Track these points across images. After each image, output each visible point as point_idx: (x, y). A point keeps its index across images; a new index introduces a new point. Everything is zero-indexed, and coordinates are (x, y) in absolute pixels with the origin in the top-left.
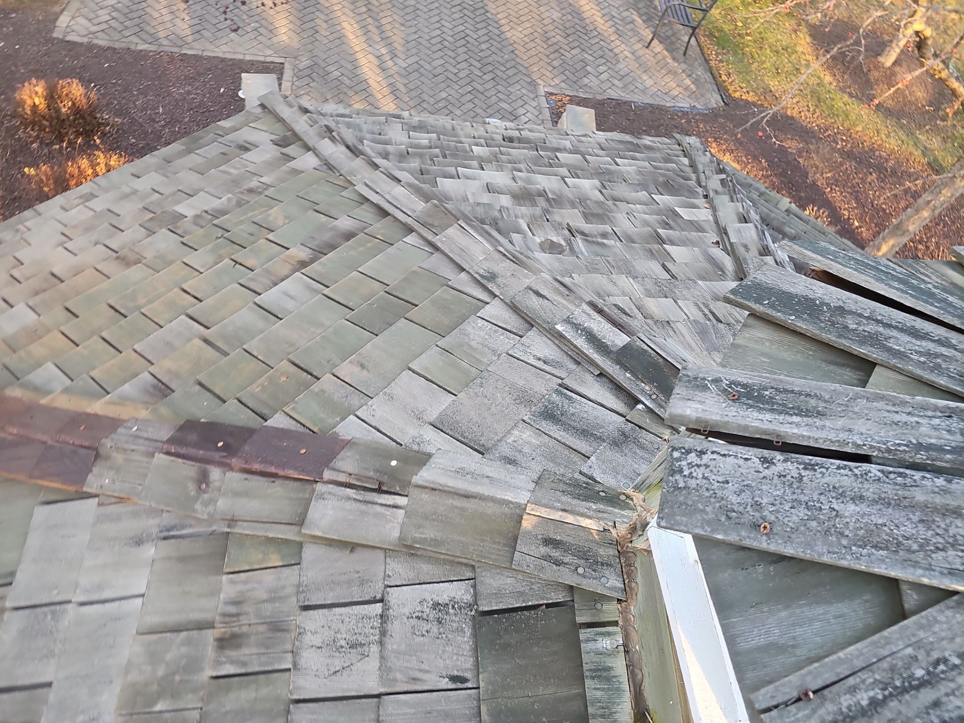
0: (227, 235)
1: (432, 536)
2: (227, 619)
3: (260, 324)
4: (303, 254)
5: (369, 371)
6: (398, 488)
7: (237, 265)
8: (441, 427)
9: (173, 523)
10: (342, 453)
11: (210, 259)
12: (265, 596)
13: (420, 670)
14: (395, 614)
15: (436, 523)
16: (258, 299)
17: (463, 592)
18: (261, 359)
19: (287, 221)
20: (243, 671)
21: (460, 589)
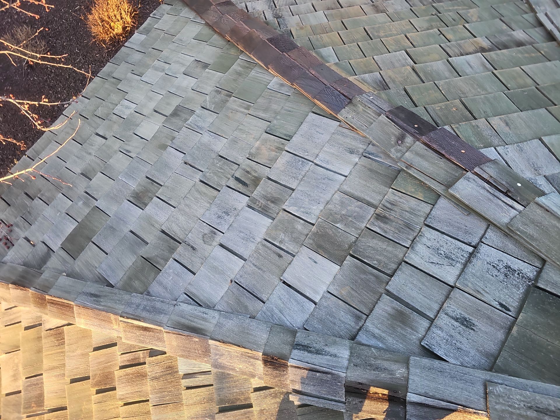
0: (439, 15)
1: (531, 233)
2: (385, 208)
3: (447, 74)
4: (485, 43)
5: (510, 129)
6: (519, 199)
7: (441, 35)
8: (552, 181)
9: (373, 152)
10: (488, 164)
11: (425, 25)
12: (407, 209)
13: (484, 290)
14: (481, 257)
15: (538, 228)
16: (450, 59)
17: (529, 271)
18: (443, 93)
19: (479, 20)
20: (384, 234)
21: (528, 268)
